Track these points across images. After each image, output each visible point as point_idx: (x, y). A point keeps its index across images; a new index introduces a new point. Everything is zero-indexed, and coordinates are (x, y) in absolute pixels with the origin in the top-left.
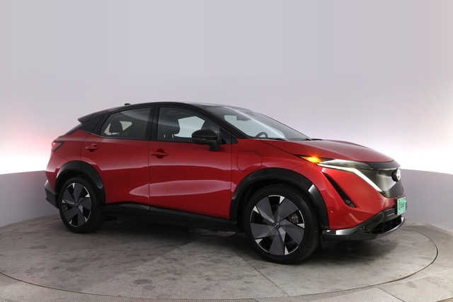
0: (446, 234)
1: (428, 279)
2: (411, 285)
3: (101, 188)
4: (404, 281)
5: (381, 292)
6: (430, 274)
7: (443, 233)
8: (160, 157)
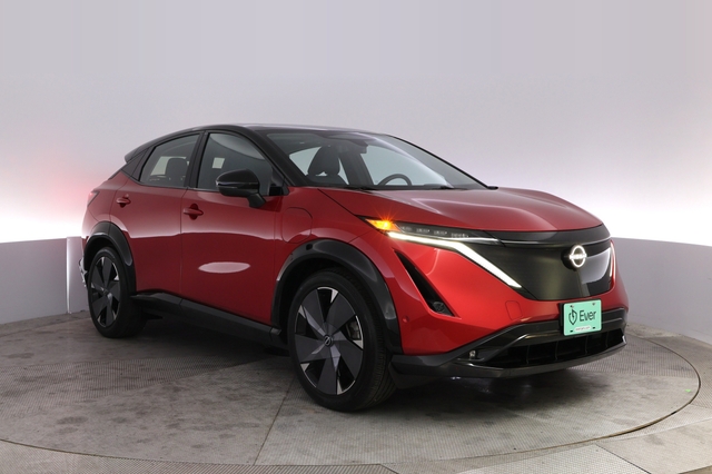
1: (683, 430)
2: (653, 440)
3: (129, 264)
4: (641, 434)
5: (602, 452)
8: (193, 217)
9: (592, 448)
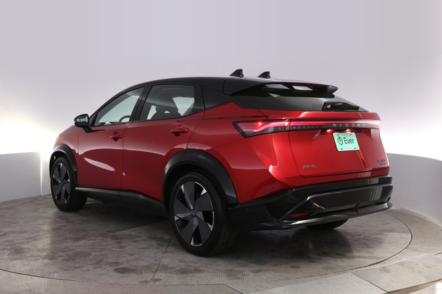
0: (421, 219)
1: (402, 264)
2: (384, 270)
5: (354, 277)
6: (404, 259)
7: (418, 217)
9: (349, 275)
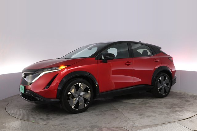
9: (176, 123)
